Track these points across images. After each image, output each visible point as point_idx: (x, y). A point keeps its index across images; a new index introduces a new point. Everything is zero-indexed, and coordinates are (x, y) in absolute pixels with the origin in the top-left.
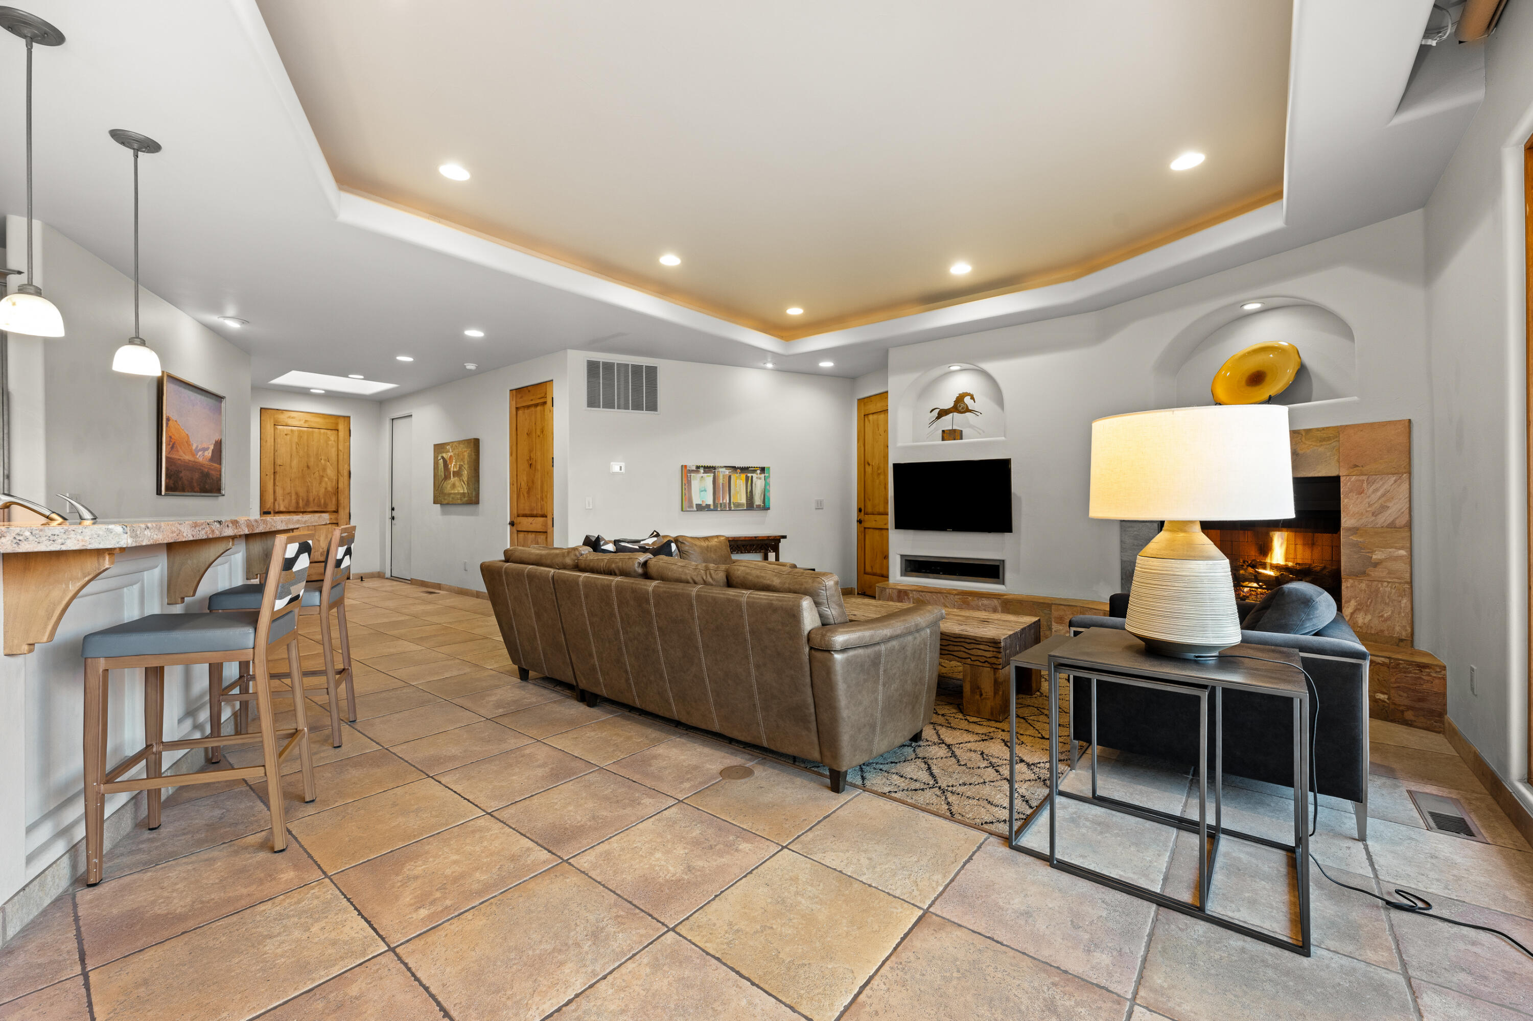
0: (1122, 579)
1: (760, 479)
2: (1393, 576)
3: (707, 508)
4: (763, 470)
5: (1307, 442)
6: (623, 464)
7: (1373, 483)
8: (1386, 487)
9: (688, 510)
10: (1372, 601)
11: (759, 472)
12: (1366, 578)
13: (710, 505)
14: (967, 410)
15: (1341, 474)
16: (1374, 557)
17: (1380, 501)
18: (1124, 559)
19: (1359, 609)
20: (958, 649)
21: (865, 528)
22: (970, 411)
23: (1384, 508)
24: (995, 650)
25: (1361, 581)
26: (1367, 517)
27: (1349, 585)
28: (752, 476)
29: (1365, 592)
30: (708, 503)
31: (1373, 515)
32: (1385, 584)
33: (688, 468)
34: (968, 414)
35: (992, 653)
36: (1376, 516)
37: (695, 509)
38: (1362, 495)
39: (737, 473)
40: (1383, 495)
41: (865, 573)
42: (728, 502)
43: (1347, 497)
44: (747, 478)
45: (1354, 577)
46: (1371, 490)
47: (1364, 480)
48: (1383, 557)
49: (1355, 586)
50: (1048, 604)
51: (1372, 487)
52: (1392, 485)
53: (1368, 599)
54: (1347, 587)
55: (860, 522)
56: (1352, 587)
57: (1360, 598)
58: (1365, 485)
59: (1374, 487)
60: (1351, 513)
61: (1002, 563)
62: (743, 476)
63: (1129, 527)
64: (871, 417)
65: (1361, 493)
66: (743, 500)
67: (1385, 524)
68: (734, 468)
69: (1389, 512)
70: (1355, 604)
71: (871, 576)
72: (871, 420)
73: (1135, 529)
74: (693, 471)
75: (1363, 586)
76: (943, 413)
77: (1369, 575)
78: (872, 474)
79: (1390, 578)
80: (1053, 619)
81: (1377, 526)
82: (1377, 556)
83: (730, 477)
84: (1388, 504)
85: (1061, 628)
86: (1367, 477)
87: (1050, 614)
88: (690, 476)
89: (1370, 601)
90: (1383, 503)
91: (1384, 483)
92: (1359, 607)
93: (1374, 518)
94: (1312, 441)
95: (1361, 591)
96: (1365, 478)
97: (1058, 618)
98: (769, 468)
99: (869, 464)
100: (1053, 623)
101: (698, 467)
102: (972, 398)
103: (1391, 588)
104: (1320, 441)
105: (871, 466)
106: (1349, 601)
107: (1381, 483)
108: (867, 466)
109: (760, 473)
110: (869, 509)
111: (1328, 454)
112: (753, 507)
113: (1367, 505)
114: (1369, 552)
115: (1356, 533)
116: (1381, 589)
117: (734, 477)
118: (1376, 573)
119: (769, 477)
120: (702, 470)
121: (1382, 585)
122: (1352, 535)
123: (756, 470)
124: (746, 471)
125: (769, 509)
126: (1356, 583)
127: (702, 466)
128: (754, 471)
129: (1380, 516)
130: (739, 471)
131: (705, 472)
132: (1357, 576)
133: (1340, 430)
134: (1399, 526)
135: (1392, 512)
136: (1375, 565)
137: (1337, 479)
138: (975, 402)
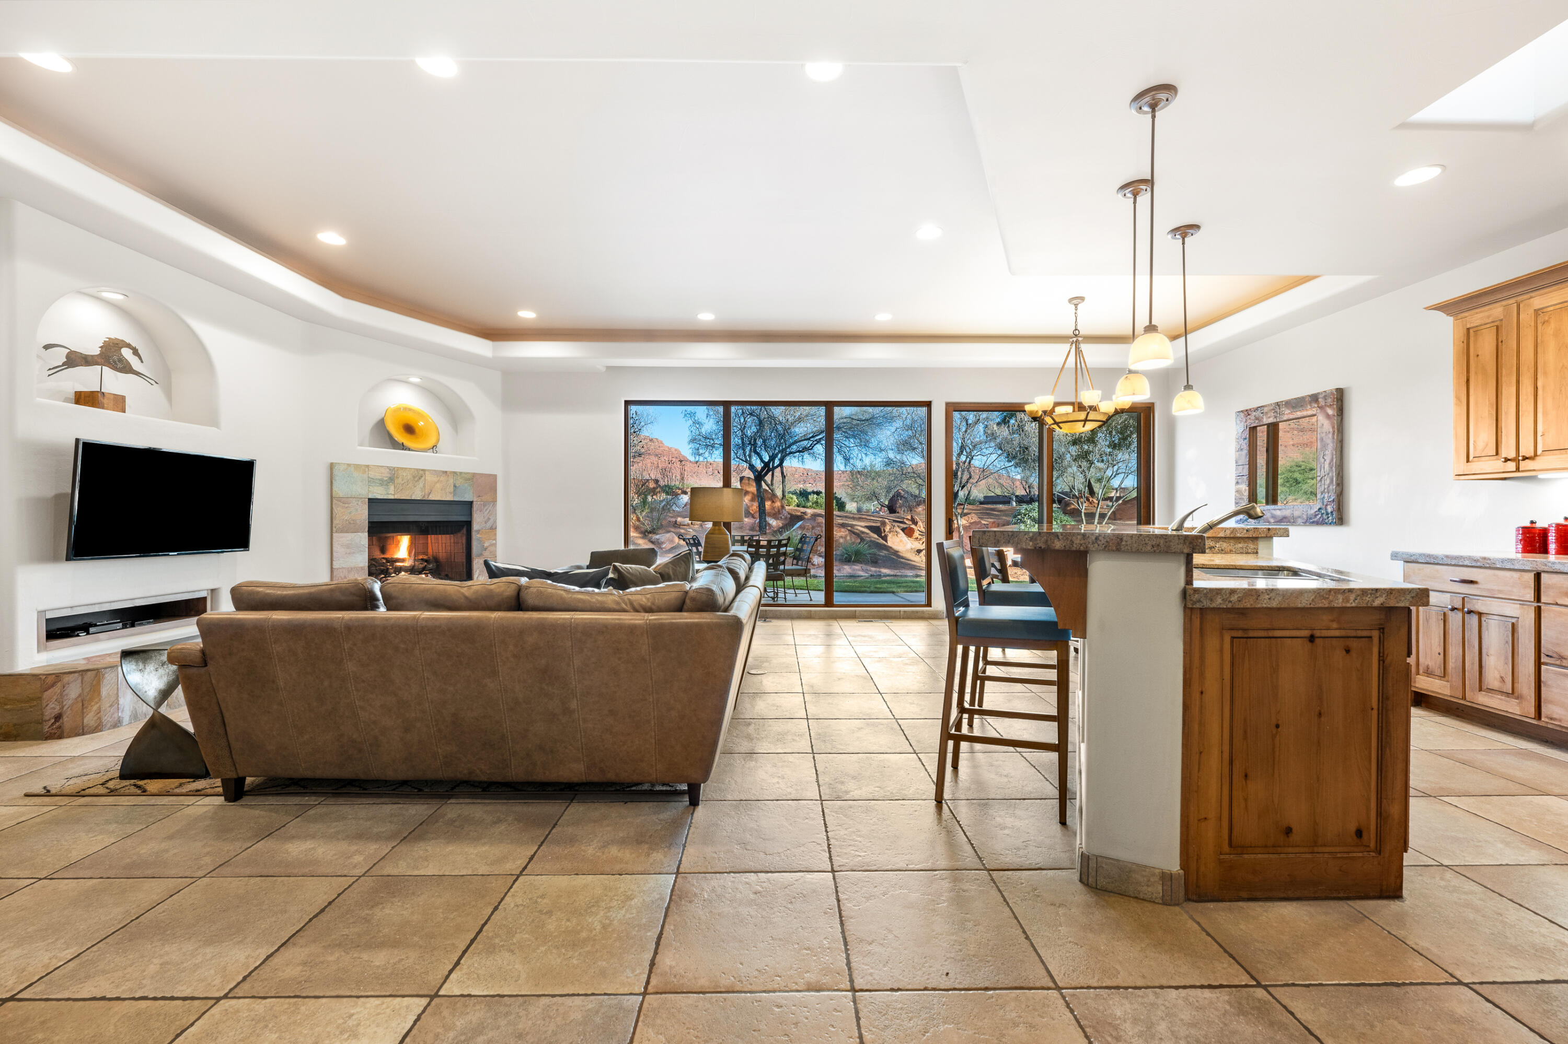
5: (459, 479)
8: (488, 509)
14: (130, 369)
22: (137, 373)
23: (486, 519)
26: (482, 524)
38: (480, 512)
40: (489, 513)
43: (475, 513)
47: (481, 504)
48: (488, 545)
51: (483, 508)
52: (491, 508)
58: (481, 506)
60: (477, 521)
63: (337, 537)
67: (489, 528)
69: (489, 521)
73: (343, 539)
76: (74, 360)
81: (484, 529)
82: (486, 545)
84: (488, 518)
86: (482, 502)
91: (487, 507)
94: (462, 480)
102: (136, 352)
104: (465, 480)
111: (468, 488)
113: (482, 517)
114: (483, 543)
115: (478, 533)
122: (476, 534)
129: (485, 524)
133: (474, 475)
134: (493, 529)
135: (492, 520)
136: (486, 549)
137: (471, 503)
138: (142, 362)
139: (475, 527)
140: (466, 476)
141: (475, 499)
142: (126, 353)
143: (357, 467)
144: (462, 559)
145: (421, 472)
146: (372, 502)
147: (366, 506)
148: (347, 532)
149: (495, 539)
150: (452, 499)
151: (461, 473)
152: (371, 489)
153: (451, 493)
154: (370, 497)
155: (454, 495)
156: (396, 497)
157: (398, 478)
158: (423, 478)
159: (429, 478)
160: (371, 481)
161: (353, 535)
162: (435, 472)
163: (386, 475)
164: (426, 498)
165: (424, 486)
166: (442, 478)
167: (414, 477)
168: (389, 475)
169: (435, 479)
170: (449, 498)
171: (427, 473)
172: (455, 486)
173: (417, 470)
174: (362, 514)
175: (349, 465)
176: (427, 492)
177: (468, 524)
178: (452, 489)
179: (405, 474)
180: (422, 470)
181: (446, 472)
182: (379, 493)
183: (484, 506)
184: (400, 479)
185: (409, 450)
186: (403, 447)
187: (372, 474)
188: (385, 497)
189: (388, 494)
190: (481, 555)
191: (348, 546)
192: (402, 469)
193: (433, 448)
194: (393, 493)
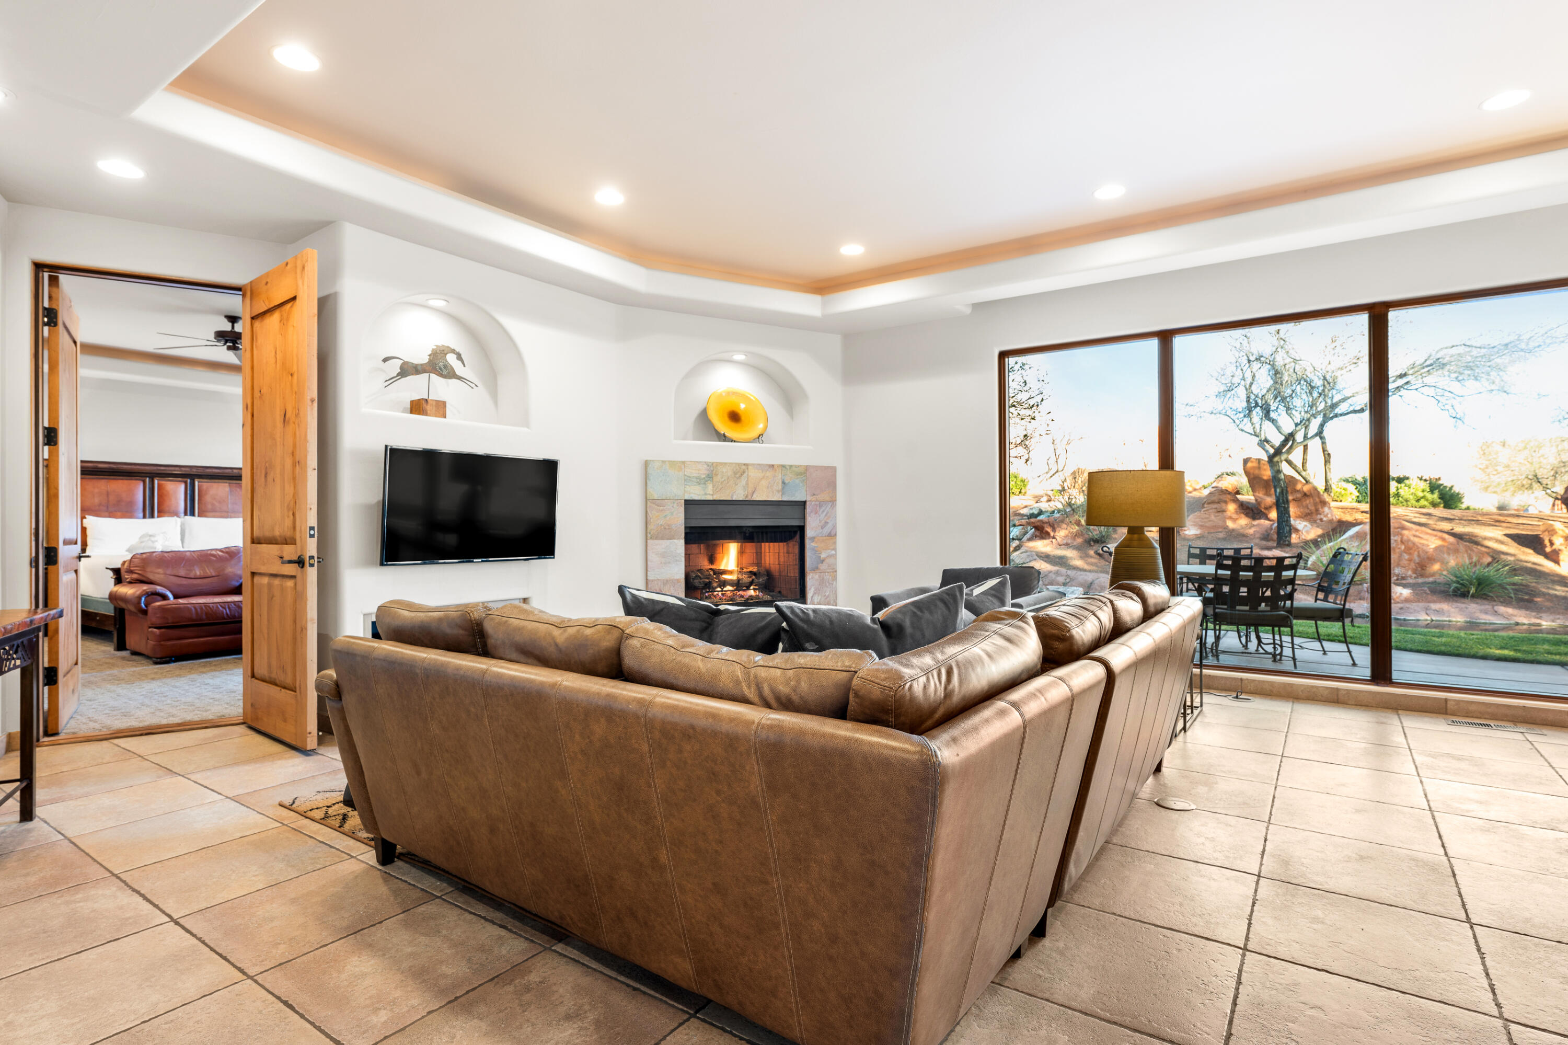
2: (827, 568)
5: (789, 474)
12: (818, 571)
14: (452, 374)
18: (650, 578)
19: (816, 593)
22: (460, 378)
26: (818, 530)
31: (820, 528)
32: (827, 574)
34: (454, 381)
40: (824, 516)
43: (809, 515)
46: (819, 511)
47: (816, 505)
49: (814, 578)
52: (827, 510)
53: (819, 585)
54: (810, 579)
56: (812, 578)
58: (817, 508)
59: (821, 509)
60: (811, 527)
63: (652, 545)
65: (815, 513)
67: (827, 534)
69: (826, 527)
70: (814, 590)
73: (658, 547)
75: (817, 577)
76: (407, 370)
77: (820, 569)
81: (822, 536)
82: (823, 556)
84: (828, 521)
86: (819, 502)
90: (826, 520)
91: (824, 509)
92: (816, 591)
93: (821, 530)
94: (792, 474)
95: (816, 580)
96: (817, 503)
102: (459, 357)
104: (796, 475)
106: (811, 589)
107: (825, 506)
111: (801, 485)
113: (817, 521)
114: (818, 554)
115: (814, 541)
116: (825, 577)
118: (822, 567)
122: (811, 543)
126: (814, 576)
129: (823, 529)
132: (814, 571)
133: (807, 468)
134: (832, 535)
135: (830, 526)
136: (822, 561)
137: (804, 503)
138: (464, 366)
139: (809, 533)
140: (797, 469)
141: (808, 499)
142: (451, 359)
143: (672, 464)
144: (794, 573)
145: (743, 467)
146: (688, 503)
147: (682, 509)
148: (662, 539)
149: (835, 549)
150: (780, 499)
151: (791, 466)
152: (688, 489)
153: (778, 491)
154: (687, 498)
155: (783, 494)
156: (715, 497)
157: (716, 475)
158: (745, 475)
159: (753, 473)
160: (687, 479)
161: (668, 542)
162: (760, 466)
163: (703, 472)
164: (749, 498)
165: (747, 484)
166: (768, 474)
167: (735, 473)
168: (707, 472)
169: (759, 474)
170: (777, 497)
171: (750, 467)
172: (783, 483)
173: (739, 465)
174: (678, 519)
175: (664, 462)
176: (750, 492)
177: (801, 529)
178: (780, 486)
179: (724, 470)
180: (744, 465)
181: (773, 466)
182: (697, 493)
183: (820, 507)
184: (719, 476)
185: (732, 441)
186: (724, 438)
187: (688, 472)
188: (703, 498)
189: (706, 494)
190: (817, 568)
191: (663, 555)
192: (721, 464)
193: (759, 438)
194: (711, 493)
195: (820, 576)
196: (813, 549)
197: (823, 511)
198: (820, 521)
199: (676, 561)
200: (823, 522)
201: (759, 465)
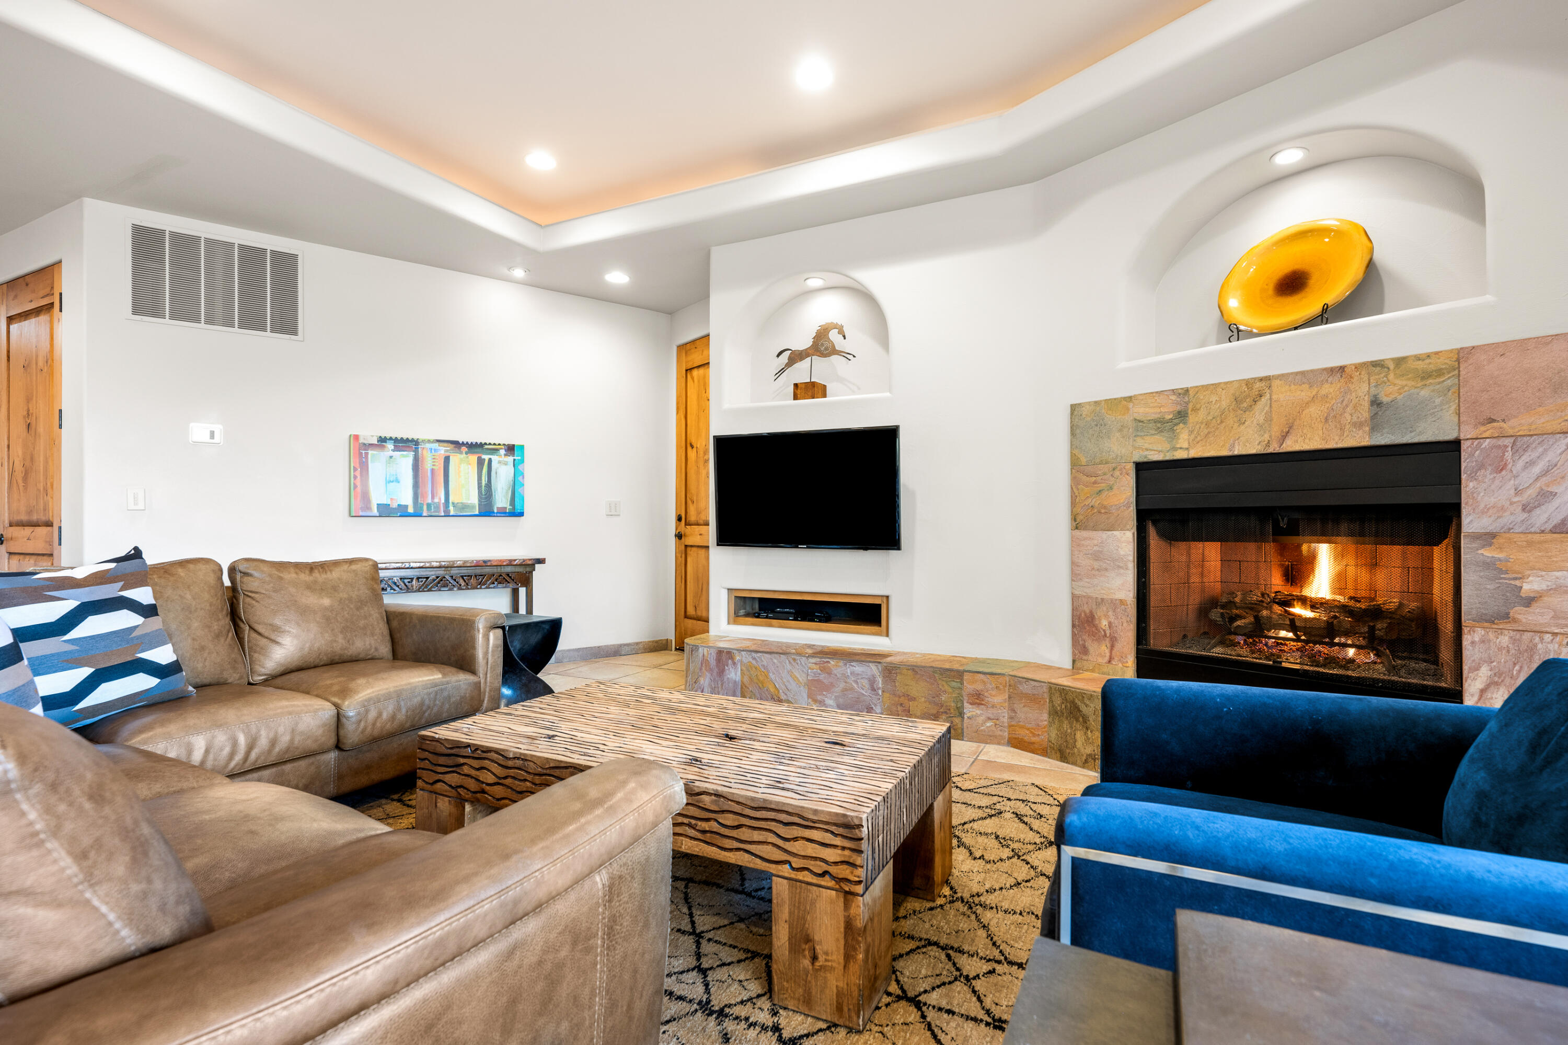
0: (1074, 626)
1: (506, 464)
2: (1561, 622)
3: (402, 512)
4: (511, 449)
5: (1397, 381)
6: (218, 429)
7: (1525, 450)
8: (1551, 456)
9: (361, 514)
10: (1521, 667)
11: (502, 452)
12: (1508, 626)
13: (406, 507)
14: (833, 351)
15: (1462, 437)
16: (1526, 587)
17: (1538, 485)
18: (1076, 592)
19: (1497, 684)
20: (761, 838)
21: (686, 546)
22: (838, 353)
23: (1545, 496)
24: (847, 844)
25: (1500, 632)
26: (1512, 514)
27: (1477, 639)
28: (490, 460)
29: (1508, 651)
30: (403, 503)
31: (1524, 510)
32: (1548, 637)
33: (361, 441)
34: (834, 358)
35: (839, 852)
36: (1530, 511)
37: (375, 511)
38: (1504, 473)
39: (461, 453)
40: (1545, 473)
41: (686, 617)
42: (443, 501)
43: (1472, 477)
44: (480, 462)
45: (1486, 624)
46: (1520, 464)
47: (1506, 447)
48: (1544, 587)
49: (1489, 641)
50: (958, 671)
51: (1523, 457)
52: (1561, 454)
53: (1515, 664)
54: (1473, 643)
55: (679, 536)
56: (1482, 641)
57: (1499, 662)
58: (1508, 455)
59: (1526, 458)
60: (1482, 506)
61: (885, 600)
62: (473, 458)
63: (1085, 539)
64: (695, 373)
65: (1502, 470)
66: (473, 498)
67: (1549, 526)
68: (457, 444)
69: (1556, 502)
70: (1489, 673)
71: (695, 622)
72: (696, 380)
73: (1096, 542)
74: (371, 445)
75: (1504, 640)
76: (796, 357)
77: (1515, 620)
78: (697, 462)
79: (1557, 626)
80: (966, 698)
81: (1533, 530)
82: (1531, 585)
83: (447, 460)
84: (1553, 489)
85: (979, 712)
86: (1512, 440)
87: (961, 689)
88: (367, 454)
89: (1517, 668)
90: (1545, 488)
91: (1546, 450)
92: (1496, 679)
93: (1526, 515)
94: (1409, 379)
95: (1500, 649)
96: (1508, 442)
97: (973, 695)
98: (522, 447)
99: (692, 447)
100: (966, 704)
101: (383, 440)
102: (842, 332)
103: (1560, 645)
104: (1423, 378)
105: (695, 449)
106: (1477, 668)
107: (1540, 450)
108: (689, 448)
109: (505, 455)
110: (693, 518)
111: (1438, 401)
112: (494, 512)
113: (1512, 492)
114: (1515, 579)
115: (1491, 545)
116: (1540, 646)
117: (455, 459)
118: (1526, 616)
119: (522, 461)
120: (390, 446)
121: (1542, 640)
122: (1483, 547)
123: (497, 450)
124: (479, 450)
125: (521, 514)
126: (1491, 635)
127: (391, 439)
128: (495, 451)
129: (1537, 511)
130: (464, 449)
131: (397, 449)
132: (1493, 622)
133: (1461, 356)
136: (1529, 601)
137: (1455, 446)
138: (845, 338)
139: (1475, 522)
140: (1420, 365)
141: (1466, 433)
142: (834, 335)
143: (1113, 404)
145: (1258, 385)
146: (1141, 467)
147: (1131, 479)
148: (1094, 528)
150: (1366, 441)
151: (1399, 361)
152: (1140, 442)
153: (1358, 425)
154: (1139, 457)
155: (1374, 429)
156: (1194, 453)
157: (1195, 410)
160: (1139, 427)
161: (1105, 535)
162: (1304, 377)
163: (1168, 409)
164: (1274, 448)
165: (1269, 419)
166: (1327, 389)
168: (1176, 408)
169: (1304, 393)
171: (1276, 383)
172: (1376, 403)
173: (1249, 383)
174: (1123, 496)
175: (1101, 403)
176: (1276, 431)
177: (1455, 509)
178: (1365, 412)
179: (1214, 398)
180: (1261, 380)
181: (1342, 369)
182: (1158, 450)
183: (1520, 451)
184: (1202, 415)
187: (1139, 411)
188: (1168, 457)
189: (1175, 449)
190: (1506, 616)
191: (1097, 556)
192: (1205, 387)
193: (1325, 316)
194: (1185, 445)
195: (1513, 640)
196: (1489, 565)
197: (1531, 463)
198: (1518, 492)
199: (1119, 567)
200: (1532, 492)
201: (1303, 373)
